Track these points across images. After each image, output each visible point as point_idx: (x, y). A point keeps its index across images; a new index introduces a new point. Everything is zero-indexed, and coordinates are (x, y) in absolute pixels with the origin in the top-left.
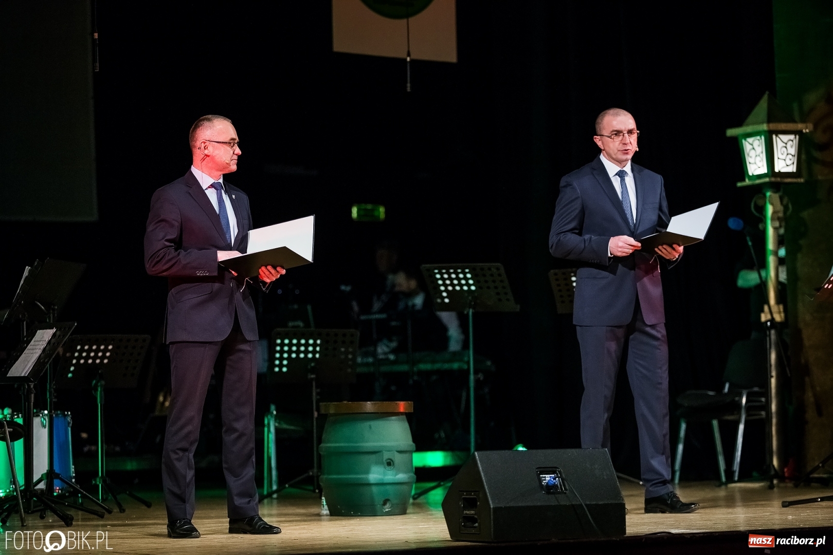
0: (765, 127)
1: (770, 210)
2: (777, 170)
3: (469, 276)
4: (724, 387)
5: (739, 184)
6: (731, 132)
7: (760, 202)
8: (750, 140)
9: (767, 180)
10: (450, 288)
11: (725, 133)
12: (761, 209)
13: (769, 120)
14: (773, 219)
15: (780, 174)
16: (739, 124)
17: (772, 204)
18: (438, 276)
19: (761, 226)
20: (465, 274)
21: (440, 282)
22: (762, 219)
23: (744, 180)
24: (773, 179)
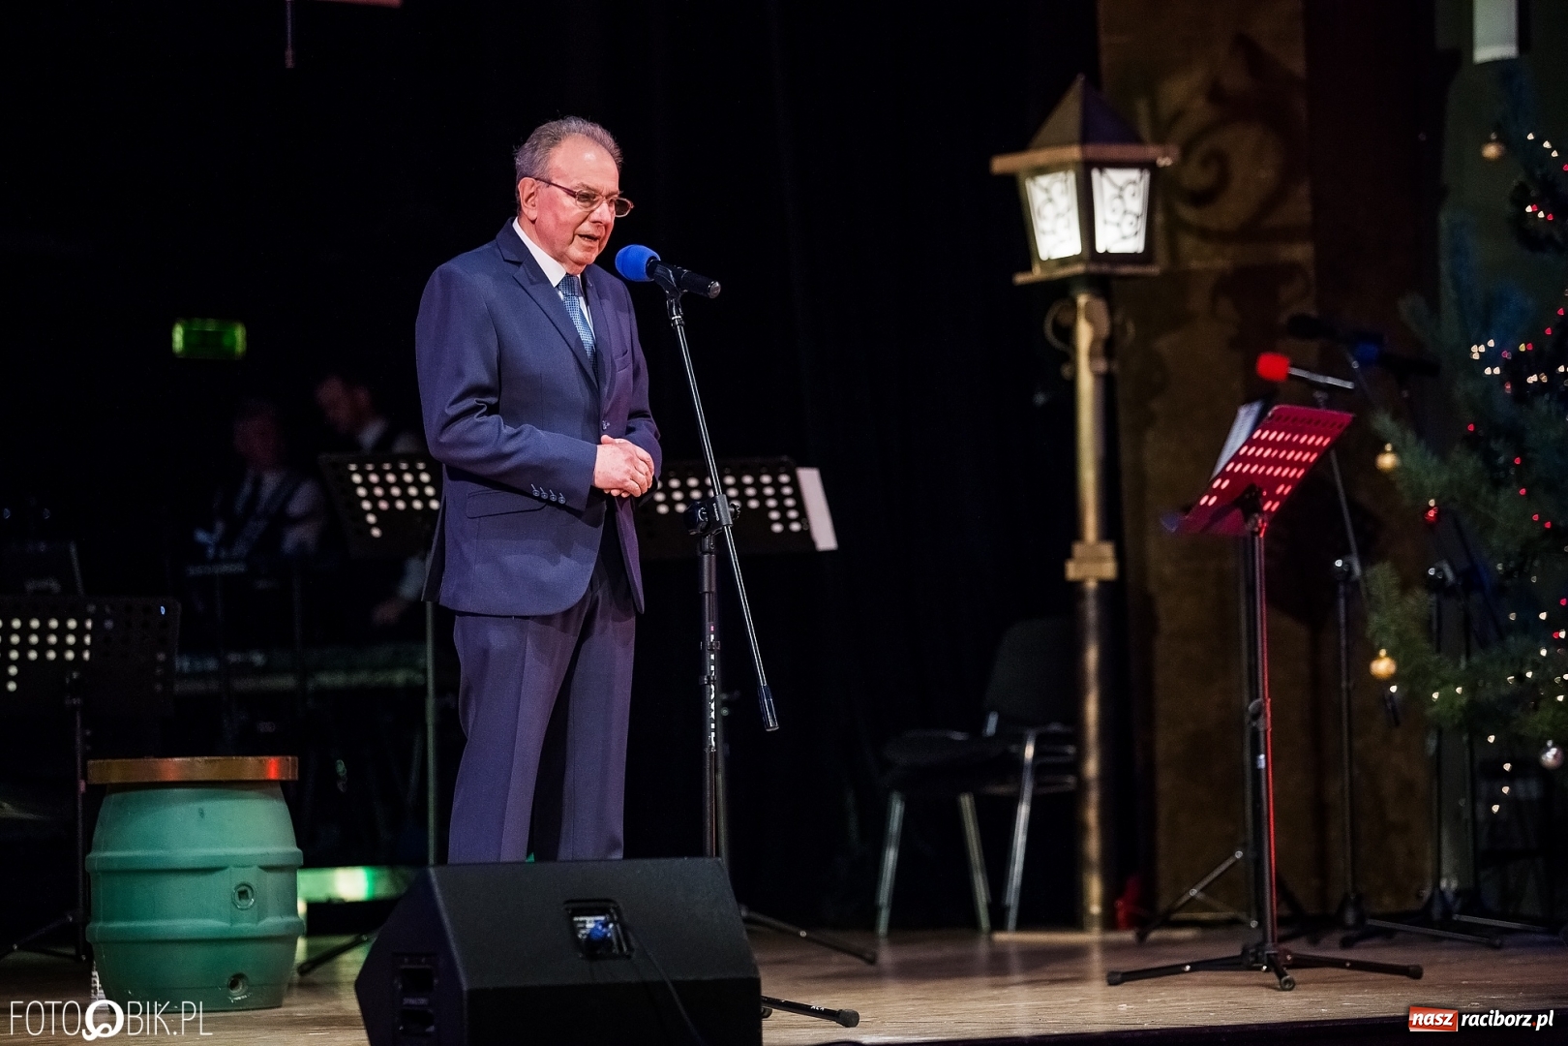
0: (1074, 153)
1: (1084, 334)
2: (1100, 248)
3: (425, 478)
4: (984, 723)
5: (1021, 278)
6: (1001, 164)
7: (1065, 319)
8: (1044, 181)
9: (1079, 268)
10: (383, 505)
11: (987, 165)
12: (1068, 334)
13: (1085, 139)
14: (1092, 355)
15: (1108, 257)
16: (1021, 145)
17: (1090, 320)
18: (357, 479)
19: (1066, 371)
20: (416, 473)
21: (362, 492)
22: (1069, 356)
23: (1028, 268)
24: (1094, 268)
